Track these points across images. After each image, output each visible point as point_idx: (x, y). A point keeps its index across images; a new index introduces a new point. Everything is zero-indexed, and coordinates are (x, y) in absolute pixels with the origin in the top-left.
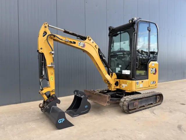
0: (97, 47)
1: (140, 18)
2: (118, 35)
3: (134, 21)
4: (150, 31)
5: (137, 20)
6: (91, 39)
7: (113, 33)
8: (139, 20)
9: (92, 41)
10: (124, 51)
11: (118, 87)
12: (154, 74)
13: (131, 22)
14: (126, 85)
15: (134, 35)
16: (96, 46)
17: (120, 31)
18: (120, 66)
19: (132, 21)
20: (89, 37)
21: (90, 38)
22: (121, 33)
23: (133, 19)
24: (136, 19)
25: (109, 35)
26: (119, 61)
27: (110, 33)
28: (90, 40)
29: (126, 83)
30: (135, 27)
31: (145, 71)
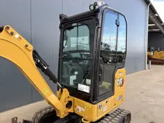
0: (31, 47)
1: (106, 5)
2: (73, 28)
3: (97, 7)
4: (118, 26)
5: (101, 7)
6: (14, 32)
7: (67, 24)
8: (105, 7)
9: (17, 36)
10: (83, 51)
11: (71, 110)
12: (121, 86)
13: (92, 8)
14: (83, 110)
15: (97, 31)
16: (27, 46)
17: (77, 22)
18: (76, 73)
19: (94, 7)
20: (8, 28)
21: (11, 30)
22: (77, 26)
23: (95, 5)
24: (100, 4)
25: (61, 28)
26: (75, 66)
27: (61, 24)
28: (12, 34)
29: (83, 107)
30: (100, 16)
31: (110, 84)
